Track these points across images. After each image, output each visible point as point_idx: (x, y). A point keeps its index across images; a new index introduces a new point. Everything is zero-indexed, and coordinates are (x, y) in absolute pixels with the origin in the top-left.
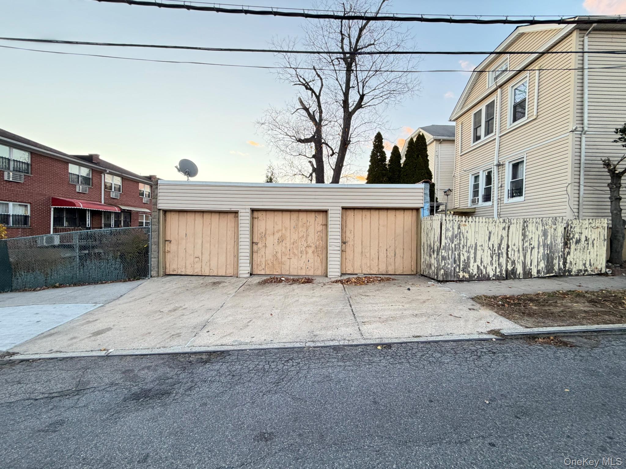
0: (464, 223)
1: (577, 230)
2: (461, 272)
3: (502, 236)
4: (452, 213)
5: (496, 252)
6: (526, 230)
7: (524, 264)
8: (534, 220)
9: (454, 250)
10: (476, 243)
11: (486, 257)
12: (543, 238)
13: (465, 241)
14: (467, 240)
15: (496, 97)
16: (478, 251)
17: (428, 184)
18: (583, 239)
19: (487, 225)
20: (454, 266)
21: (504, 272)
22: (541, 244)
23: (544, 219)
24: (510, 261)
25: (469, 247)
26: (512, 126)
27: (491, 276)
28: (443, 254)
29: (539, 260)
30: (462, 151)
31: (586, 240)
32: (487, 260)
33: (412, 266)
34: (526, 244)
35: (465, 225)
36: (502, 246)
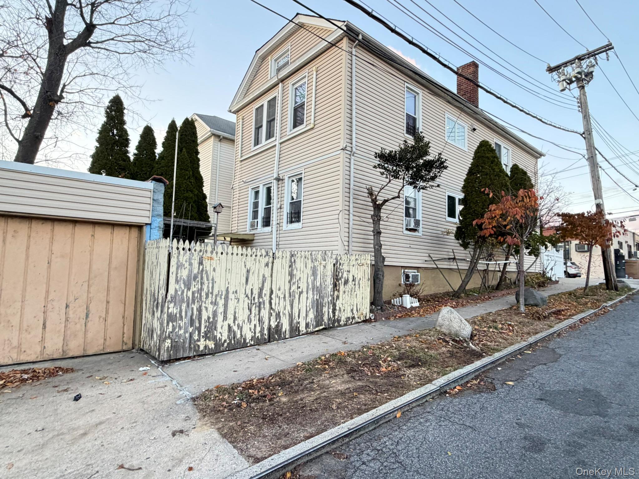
0: (209, 254)
1: (345, 268)
2: (202, 340)
3: (264, 276)
4: (228, 239)
5: (256, 300)
6: (294, 267)
7: (291, 316)
8: (303, 253)
9: (190, 302)
10: (228, 288)
11: (241, 309)
12: (312, 278)
13: (211, 285)
14: (213, 283)
15: (277, 92)
16: (230, 301)
17: (162, 184)
18: (351, 279)
19: (244, 259)
20: (191, 330)
21: (266, 332)
22: (310, 286)
23: (314, 253)
24: (274, 314)
25: (216, 296)
26: (292, 132)
27: (248, 341)
28: (170, 311)
29: (308, 309)
30: (243, 154)
31: (353, 280)
32: (242, 315)
33: (123, 334)
34: (294, 288)
35: (211, 259)
36: (264, 292)
